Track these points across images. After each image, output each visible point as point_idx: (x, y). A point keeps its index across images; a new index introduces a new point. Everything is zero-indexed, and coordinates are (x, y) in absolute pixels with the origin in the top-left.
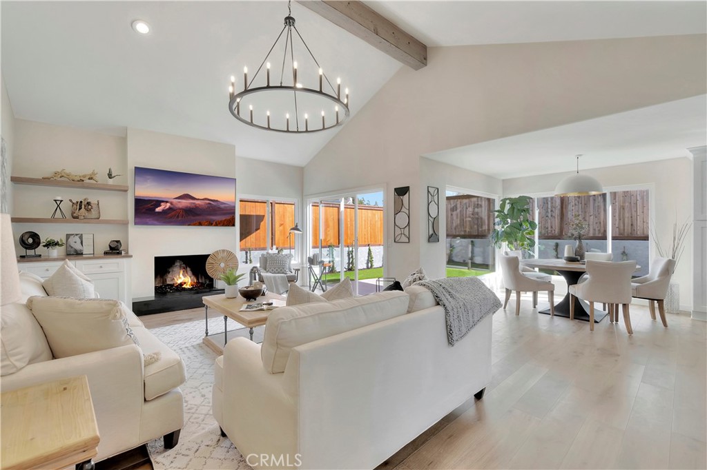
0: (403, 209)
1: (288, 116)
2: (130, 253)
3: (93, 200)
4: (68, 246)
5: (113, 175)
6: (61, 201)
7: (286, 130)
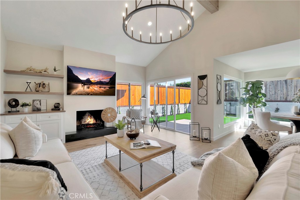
0: (203, 87)
1: (151, 34)
2: (65, 110)
3: (46, 82)
4: (34, 106)
5: (56, 70)
6: (30, 83)
7: (150, 42)
